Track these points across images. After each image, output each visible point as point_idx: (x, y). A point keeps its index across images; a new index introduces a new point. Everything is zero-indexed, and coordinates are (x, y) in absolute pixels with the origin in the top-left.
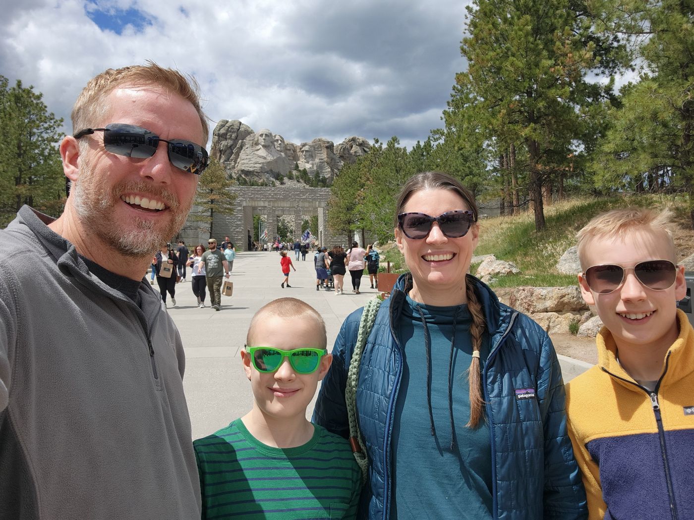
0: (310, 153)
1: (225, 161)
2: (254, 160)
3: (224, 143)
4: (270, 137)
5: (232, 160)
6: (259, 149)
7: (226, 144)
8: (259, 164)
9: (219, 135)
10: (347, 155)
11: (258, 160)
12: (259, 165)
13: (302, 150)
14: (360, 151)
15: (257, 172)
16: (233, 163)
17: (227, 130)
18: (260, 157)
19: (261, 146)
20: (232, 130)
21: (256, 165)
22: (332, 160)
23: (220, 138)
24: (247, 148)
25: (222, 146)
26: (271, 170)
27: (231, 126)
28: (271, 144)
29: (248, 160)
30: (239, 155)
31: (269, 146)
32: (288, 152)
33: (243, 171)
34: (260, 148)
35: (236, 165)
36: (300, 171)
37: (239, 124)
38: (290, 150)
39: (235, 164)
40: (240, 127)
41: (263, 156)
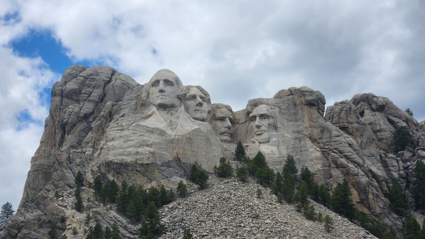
0: (271, 121)
1: (73, 147)
2: (136, 139)
3: (73, 108)
4: (176, 86)
5: (88, 143)
6: (150, 116)
7: (77, 109)
8: (148, 146)
9: (62, 94)
10: (356, 125)
11: (145, 138)
12: (148, 149)
13: (251, 115)
14: (381, 122)
15: (142, 165)
16: (89, 151)
17: (83, 84)
18: (152, 131)
19: (154, 109)
20: (93, 83)
21: (140, 150)
22: (322, 131)
23: (65, 100)
24: (123, 116)
25: (66, 116)
26: (178, 160)
27: (92, 75)
28: (177, 102)
29: (122, 141)
30: (103, 132)
31: (172, 106)
32: (219, 123)
33: (109, 164)
34: (153, 113)
35: (96, 155)
36: (247, 161)
37: (110, 73)
38: (222, 119)
39: (94, 152)
40: (111, 79)
41: (158, 129)
